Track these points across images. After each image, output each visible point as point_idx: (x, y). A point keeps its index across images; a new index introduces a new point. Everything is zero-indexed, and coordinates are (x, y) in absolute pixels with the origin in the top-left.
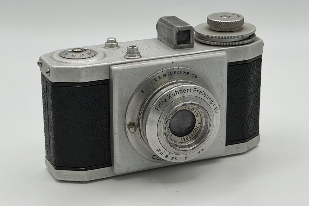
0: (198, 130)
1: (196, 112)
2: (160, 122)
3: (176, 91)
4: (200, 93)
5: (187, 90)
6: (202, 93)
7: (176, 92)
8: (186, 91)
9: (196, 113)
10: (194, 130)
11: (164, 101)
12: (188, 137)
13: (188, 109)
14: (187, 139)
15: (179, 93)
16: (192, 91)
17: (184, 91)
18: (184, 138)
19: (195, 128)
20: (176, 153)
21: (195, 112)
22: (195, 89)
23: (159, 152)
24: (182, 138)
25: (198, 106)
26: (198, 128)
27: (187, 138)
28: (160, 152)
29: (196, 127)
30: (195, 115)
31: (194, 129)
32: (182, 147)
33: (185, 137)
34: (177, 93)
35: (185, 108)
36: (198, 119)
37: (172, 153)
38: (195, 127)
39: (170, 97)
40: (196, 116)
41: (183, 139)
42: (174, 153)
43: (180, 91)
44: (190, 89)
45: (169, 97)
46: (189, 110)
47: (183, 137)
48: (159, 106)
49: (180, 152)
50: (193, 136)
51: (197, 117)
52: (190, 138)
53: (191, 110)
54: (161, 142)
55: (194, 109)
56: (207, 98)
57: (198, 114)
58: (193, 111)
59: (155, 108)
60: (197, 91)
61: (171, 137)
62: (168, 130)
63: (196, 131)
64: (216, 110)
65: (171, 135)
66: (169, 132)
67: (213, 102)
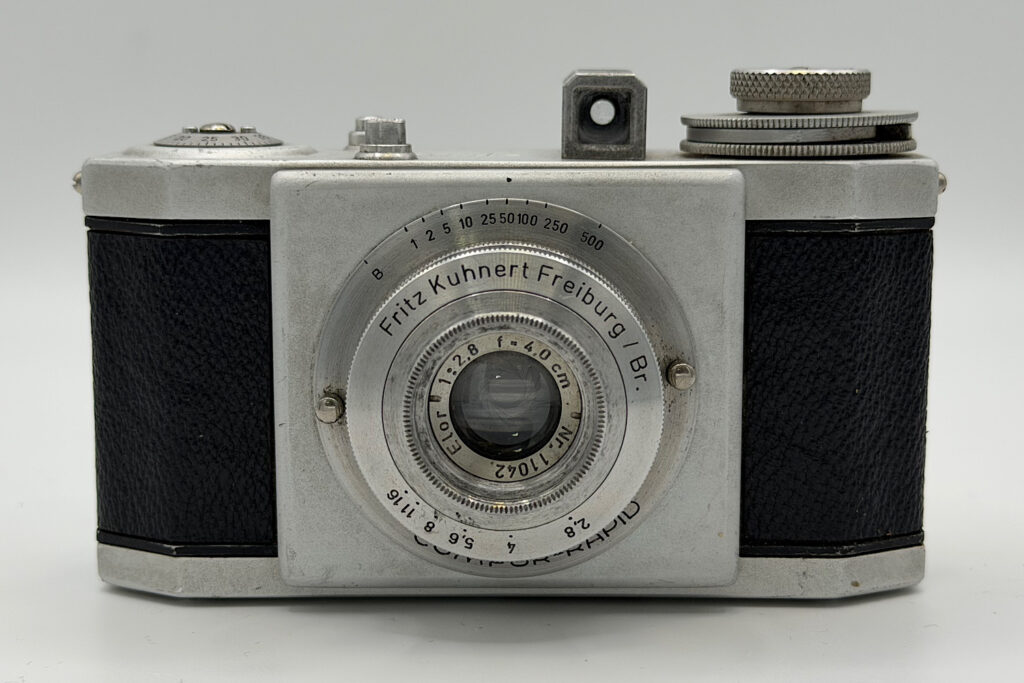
0: (569, 443)
1: (560, 368)
2: (393, 379)
3: (466, 268)
4: (565, 285)
5: (512, 267)
6: (575, 290)
7: (465, 272)
8: (508, 271)
9: (559, 372)
10: (553, 440)
11: (414, 302)
12: (529, 464)
13: (525, 352)
14: (524, 472)
15: (478, 276)
16: (533, 273)
17: (497, 271)
18: (510, 468)
19: (560, 434)
20: (462, 518)
21: (556, 368)
22: (545, 270)
23: (396, 503)
24: (503, 467)
25: (553, 339)
26: (570, 433)
27: (523, 467)
28: (402, 504)
29: (563, 428)
30: (558, 380)
31: (556, 435)
32: (492, 496)
33: (516, 464)
34: (469, 274)
35: (514, 343)
36: (567, 395)
37: (446, 512)
38: (559, 430)
39: (438, 288)
40: (560, 385)
41: (505, 472)
42: (456, 517)
43: (480, 268)
44: (525, 267)
45: (434, 288)
46: (531, 354)
47: (507, 464)
48: (394, 317)
49: (478, 514)
50: (547, 463)
51: (563, 387)
52: (536, 469)
53: (537, 358)
54: (399, 463)
55: (549, 354)
56: (599, 310)
57: (569, 377)
58: (548, 364)
59: (381, 326)
60: (556, 277)
61: (452, 454)
62: (444, 426)
63: (562, 443)
64: (640, 367)
65: (457, 447)
66: (447, 433)
67: (624, 330)
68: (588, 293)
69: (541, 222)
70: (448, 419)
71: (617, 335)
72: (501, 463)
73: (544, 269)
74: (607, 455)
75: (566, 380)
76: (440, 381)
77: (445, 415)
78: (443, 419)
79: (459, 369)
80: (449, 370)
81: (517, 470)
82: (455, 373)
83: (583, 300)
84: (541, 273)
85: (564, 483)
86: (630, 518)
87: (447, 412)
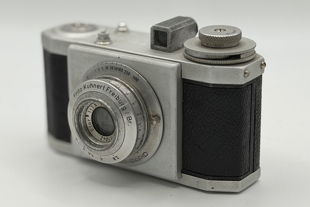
6: (115, 96)
8: (100, 87)
17: (97, 86)
27: (107, 139)
34: (92, 86)
41: (103, 139)
44: (104, 87)
45: (84, 88)
48: (76, 93)
56: (120, 102)
59: (74, 95)
60: (111, 91)
61: (91, 131)
64: (130, 119)
65: (93, 130)
66: (90, 125)
67: (126, 109)
68: (118, 97)
69: (124, 71)
70: (91, 122)
71: (124, 110)
72: (103, 136)
73: (109, 88)
76: (88, 111)
78: (89, 122)
79: (93, 109)
80: (91, 109)
83: (116, 99)
84: (107, 89)
87: (91, 120)
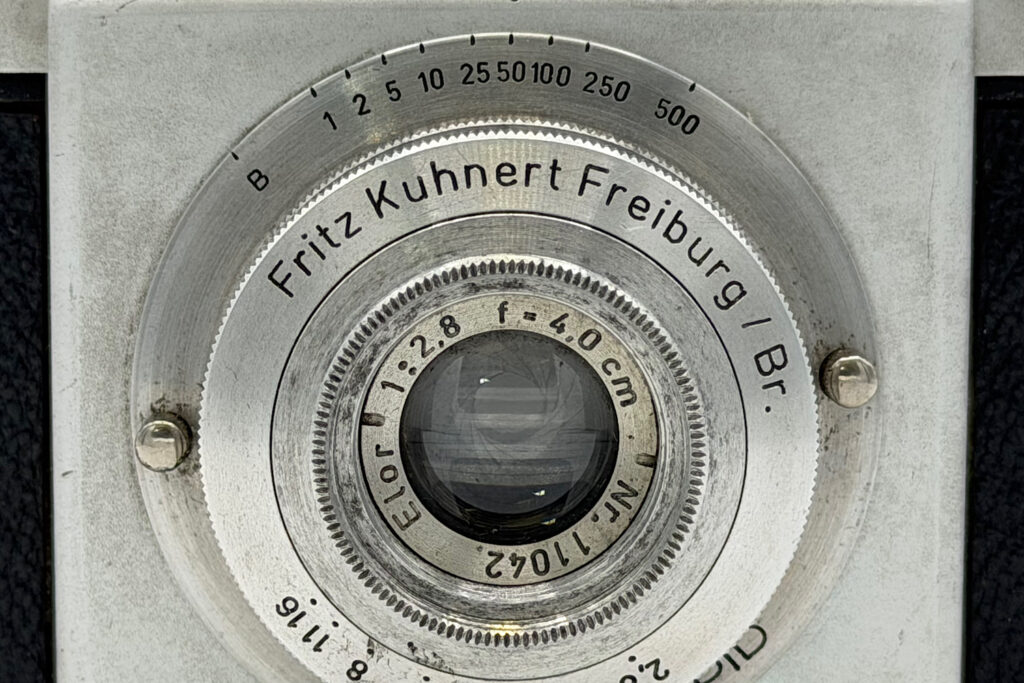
0: (631, 513)
1: (618, 367)
2: (293, 381)
3: (439, 168)
4: (632, 205)
5: (529, 167)
6: (651, 215)
7: (437, 175)
8: (520, 175)
9: (616, 375)
10: (599, 508)
11: (337, 232)
12: (552, 553)
13: (551, 333)
14: (541, 567)
15: (462, 183)
16: (569, 180)
17: (499, 174)
18: (514, 559)
19: (614, 496)
20: (420, 654)
21: (611, 367)
23: (292, 624)
24: (501, 556)
25: (609, 309)
26: (636, 494)
27: (540, 558)
28: (304, 626)
29: (620, 483)
30: (612, 389)
31: (606, 497)
32: (479, 612)
33: (525, 550)
34: (445, 179)
35: (531, 317)
36: (630, 420)
37: (389, 642)
38: (613, 487)
39: (384, 204)
40: (617, 400)
41: (504, 565)
42: (406, 651)
43: (468, 169)
44: (555, 168)
45: (377, 206)
46: (561, 338)
47: (508, 550)
48: (297, 261)
49: (450, 647)
50: (586, 551)
51: (625, 403)
52: (565, 562)
53: (574, 346)
54: (300, 542)
55: (598, 338)
56: (698, 253)
57: (636, 385)
58: (595, 358)
59: (270, 277)
60: (615, 188)
61: (404, 527)
62: (389, 474)
63: (616, 514)
64: (774, 367)
65: (412, 515)
66: (394, 488)
67: (743, 293)
68: (675, 220)
69: (579, 79)
70: (396, 460)
71: (730, 303)
72: (496, 548)
73: (592, 172)
74: (705, 539)
75: (629, 390)
76: (385, 385)
77: (390, 453)
78: (388, 460)
79: (420, 363)
80: (402, 365)
81: (529, 562)
82: (412, 371)
83: (666, 234)
84: (585, 181)
85: (623, 589)
86: (747, 657)
87: (396, 449)
